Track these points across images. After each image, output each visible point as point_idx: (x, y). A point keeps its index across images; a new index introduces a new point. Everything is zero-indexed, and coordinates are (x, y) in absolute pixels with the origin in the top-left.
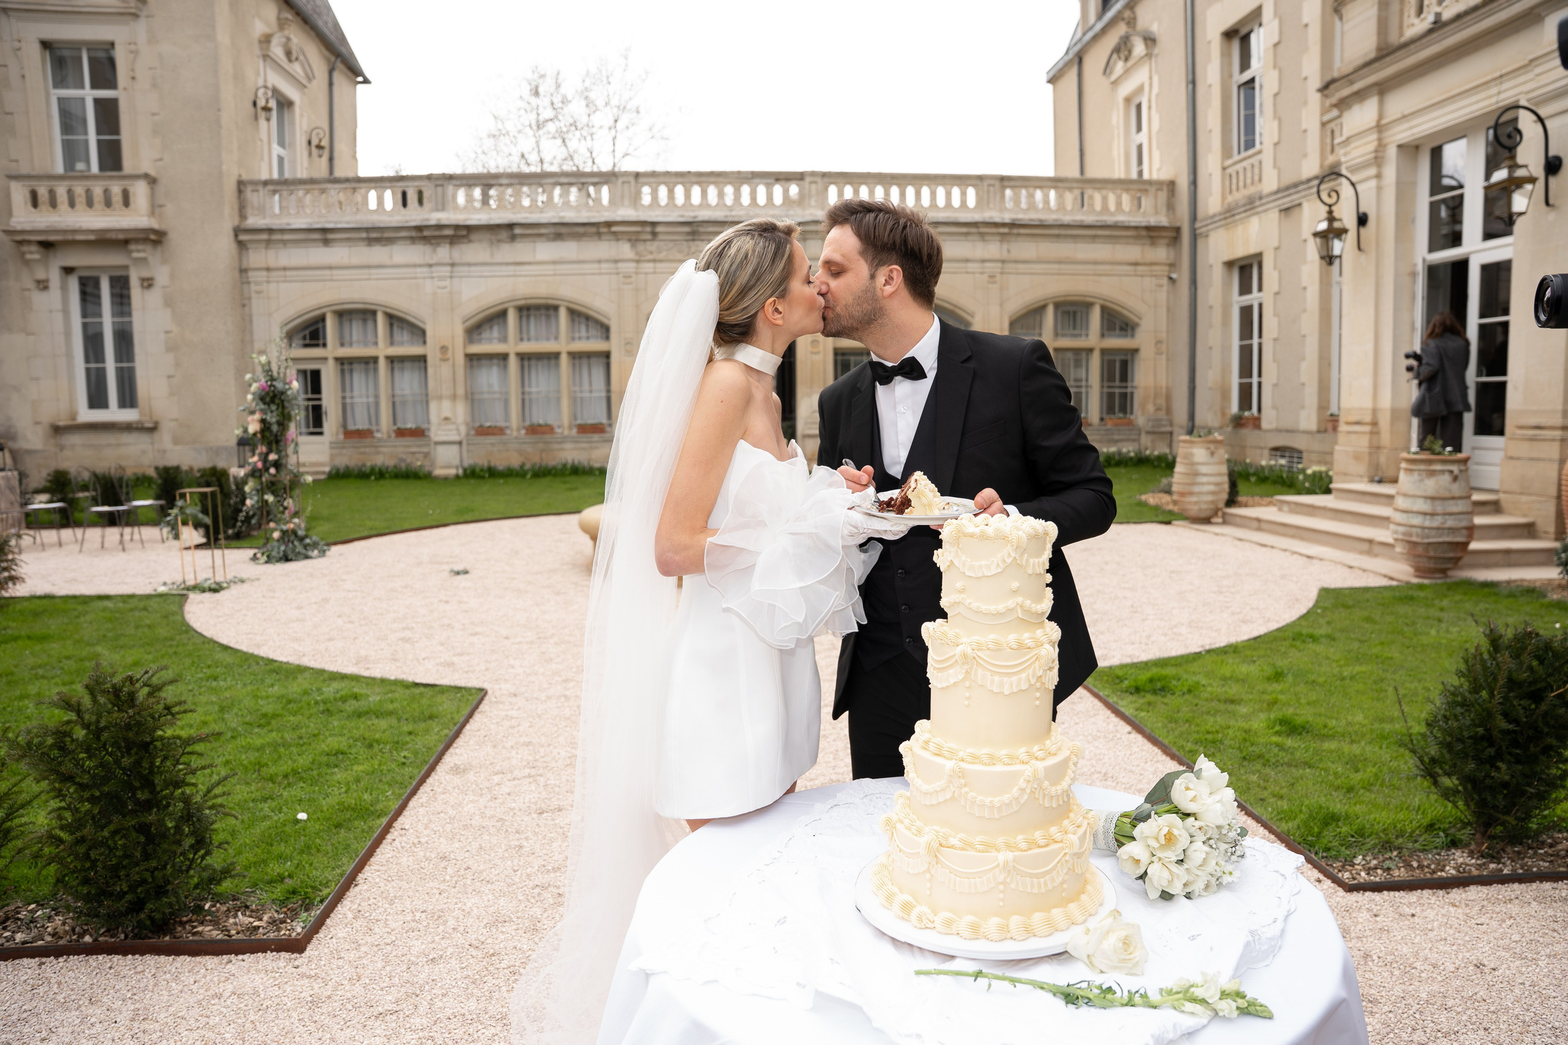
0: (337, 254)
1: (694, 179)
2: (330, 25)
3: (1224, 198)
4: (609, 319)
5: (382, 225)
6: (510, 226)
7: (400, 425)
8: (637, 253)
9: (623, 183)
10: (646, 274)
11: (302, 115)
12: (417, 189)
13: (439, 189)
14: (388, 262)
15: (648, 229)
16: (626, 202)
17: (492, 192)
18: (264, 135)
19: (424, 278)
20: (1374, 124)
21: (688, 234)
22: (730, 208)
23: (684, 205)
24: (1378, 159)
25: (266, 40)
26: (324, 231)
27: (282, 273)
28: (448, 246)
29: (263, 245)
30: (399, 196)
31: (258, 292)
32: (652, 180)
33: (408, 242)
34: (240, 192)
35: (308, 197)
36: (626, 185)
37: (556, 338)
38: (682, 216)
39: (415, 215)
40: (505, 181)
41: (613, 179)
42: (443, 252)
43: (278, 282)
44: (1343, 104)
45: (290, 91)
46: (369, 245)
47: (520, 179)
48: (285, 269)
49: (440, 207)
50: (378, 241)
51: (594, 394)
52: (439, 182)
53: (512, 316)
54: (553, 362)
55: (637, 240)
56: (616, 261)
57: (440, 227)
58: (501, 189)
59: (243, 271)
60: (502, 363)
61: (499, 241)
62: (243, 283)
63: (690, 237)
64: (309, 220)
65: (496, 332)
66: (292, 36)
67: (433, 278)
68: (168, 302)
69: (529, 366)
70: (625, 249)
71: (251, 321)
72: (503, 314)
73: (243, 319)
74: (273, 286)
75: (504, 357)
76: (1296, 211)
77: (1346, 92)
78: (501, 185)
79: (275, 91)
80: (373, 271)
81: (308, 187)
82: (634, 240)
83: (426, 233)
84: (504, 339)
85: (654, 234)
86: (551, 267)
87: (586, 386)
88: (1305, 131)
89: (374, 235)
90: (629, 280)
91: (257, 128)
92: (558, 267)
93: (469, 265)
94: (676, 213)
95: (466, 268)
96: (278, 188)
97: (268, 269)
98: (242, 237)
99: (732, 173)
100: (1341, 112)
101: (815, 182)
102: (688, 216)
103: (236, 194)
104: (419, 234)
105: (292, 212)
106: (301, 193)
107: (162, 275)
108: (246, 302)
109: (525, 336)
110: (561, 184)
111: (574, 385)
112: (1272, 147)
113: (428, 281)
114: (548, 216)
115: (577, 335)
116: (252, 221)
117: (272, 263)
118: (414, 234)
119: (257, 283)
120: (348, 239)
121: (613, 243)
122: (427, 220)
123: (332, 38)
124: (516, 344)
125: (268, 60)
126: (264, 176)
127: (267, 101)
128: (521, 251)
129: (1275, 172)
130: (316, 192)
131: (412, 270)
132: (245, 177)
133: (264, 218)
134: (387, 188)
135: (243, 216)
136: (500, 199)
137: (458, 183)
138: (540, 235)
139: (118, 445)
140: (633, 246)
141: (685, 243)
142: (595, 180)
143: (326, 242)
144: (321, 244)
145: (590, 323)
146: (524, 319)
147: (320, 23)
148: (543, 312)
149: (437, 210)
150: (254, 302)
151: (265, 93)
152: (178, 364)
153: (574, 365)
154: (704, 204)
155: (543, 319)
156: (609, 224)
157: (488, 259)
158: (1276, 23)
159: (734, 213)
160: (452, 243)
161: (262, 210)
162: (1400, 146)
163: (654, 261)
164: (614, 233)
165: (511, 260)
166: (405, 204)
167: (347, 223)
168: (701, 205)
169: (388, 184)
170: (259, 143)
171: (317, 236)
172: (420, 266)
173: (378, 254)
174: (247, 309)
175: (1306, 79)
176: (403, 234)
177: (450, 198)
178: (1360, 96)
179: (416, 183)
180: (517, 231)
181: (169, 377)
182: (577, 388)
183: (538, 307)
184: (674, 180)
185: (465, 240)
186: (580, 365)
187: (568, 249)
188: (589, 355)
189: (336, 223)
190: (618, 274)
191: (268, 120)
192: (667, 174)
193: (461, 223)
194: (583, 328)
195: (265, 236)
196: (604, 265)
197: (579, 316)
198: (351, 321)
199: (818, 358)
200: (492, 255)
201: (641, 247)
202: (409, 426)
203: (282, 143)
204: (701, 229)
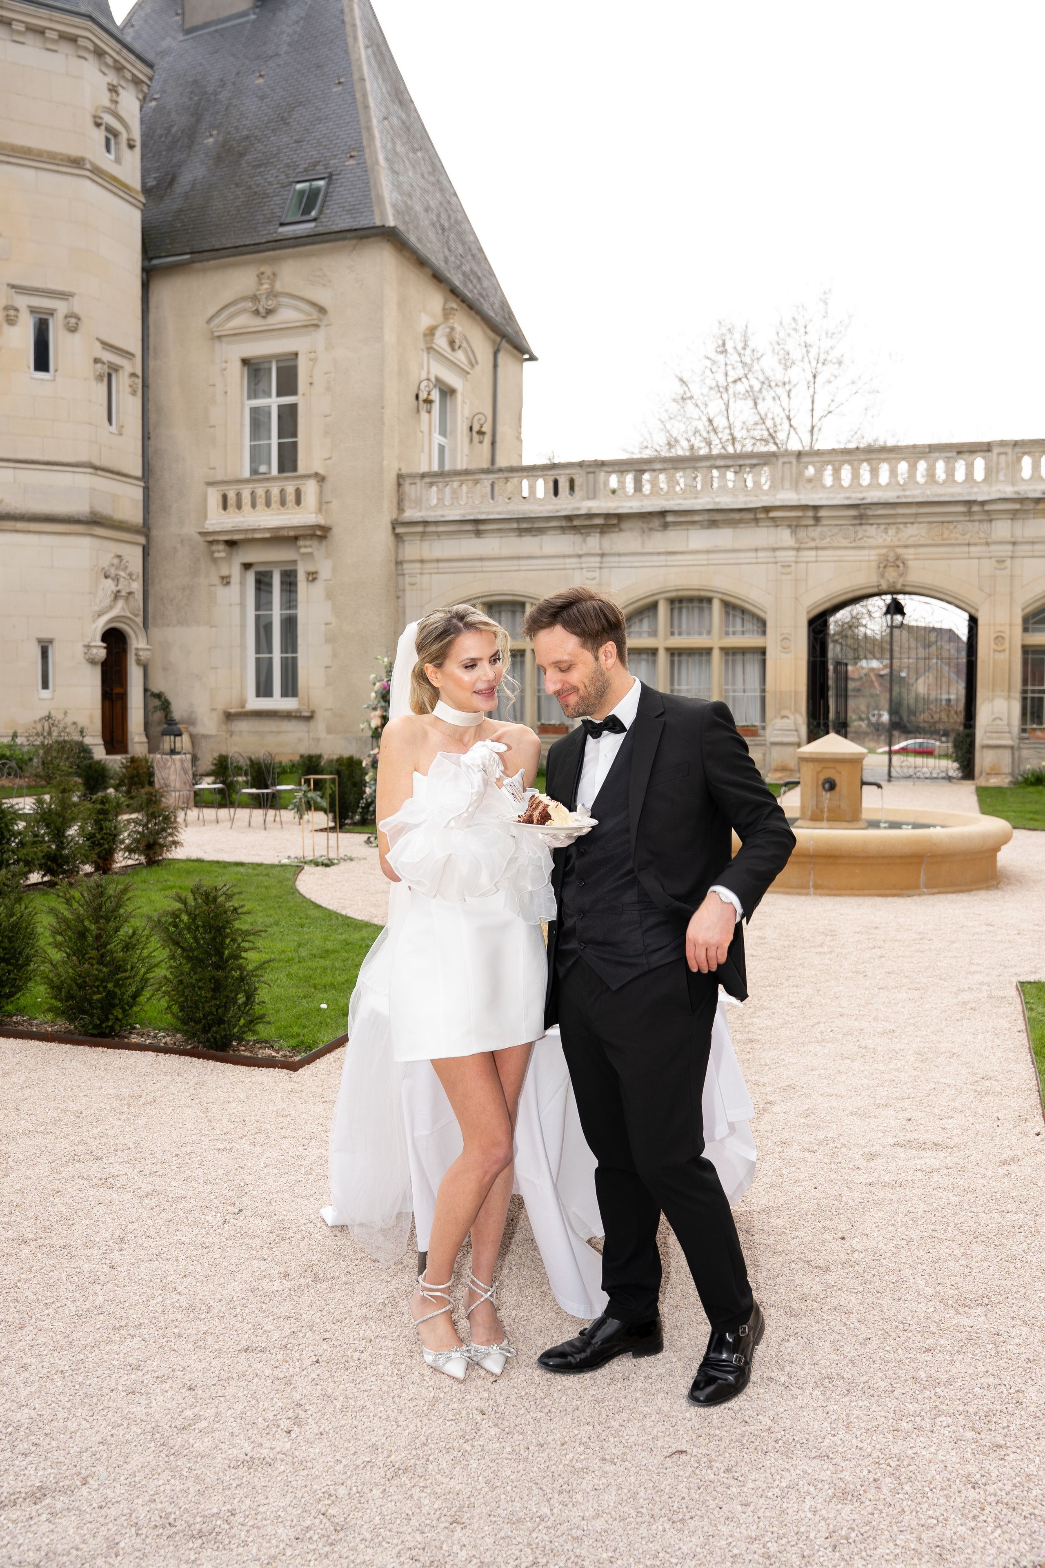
0: (489, 545)
1: (863, 457)
2: (496, 306)
4: (765, 613)
5: (533, 516)
6: (663, 514)
7: (543, 721)
8: (797, 541)
9: (784, 463)
10: (807, 562)
11: (464, 402)
12: (568, 477)
13: (591, 476)
14: (538, 553)
15: (810, 513)
16: (787, 484)
17: (646, 476)
18: (425, 427)
19: (573, 569)
21: (855, 517)
22: (904, 487)
23: (850, 486)
25: (431, 332)
26: (477, 522)
27: (435, 565)
28: (598, 535)
29: (419, 538)
30: (551, 484)
31: (413, 584)
32: (816, 459)
33: (559, 532)
34: (399, 485)
35: (464, 487)
36: (787, 466)
37: (709, 632)
38: (848, 498)
39: (566, 504)
40: (658, 466)
41: (773, 459)
42: (594, 542)
43: (431, 574)
45: (452, 379)
46: (520, 536)
47: (675, 464)
48: (438, 561)
49: (591, 495)
50: (528, 531)
51: (746, 694)
52: (591, 470)
53: (663, 609)
54: (704, 658)
55: (797, 526)
56: (774, 550)
57: (590, 516)
58: (654, 474)
59: (399, 563)
60: (650, 658)
61: (651, 529)
62: (398, 575)
63: (858, 522)
64: (462, 512)
65: (645, 625)
66: (456, 325)
67: (582, 568)
68: (329, 595)
69: (680, 662)
70: (784, 536)
71: (404, 613)
72: (654, 606)
73: (397, 611)
74: (426, 577)
75: (654, 652)
78: (654, 470)
79: (438, 379)
80: (522, 562)
81: (462, 478)
82: (794, 526)
83: (576, 523)
84: (654, 633)
85: (817, 519)
86: (705, 556)
87: (739, 685)
89: (524, 526)
90: (787, 570)
91: (419, 421)
92: (712, 556)
93: (619, 555)
94: (842, 496)
95: (617, 559)
96: (435, 480)
97: (422, 561)
98: (399, 530)
99: (907, 447)
101: (1006, 454)
102: (855, 498)
103: (395, 487)
104: (569, 524)
105: (447, 503)
106: (456, 484)
107: (325, 570)
108: (400, 594)
109: (676, 631)
110: (717, 467)
111: (726, 684)
113: (577, 572)
114: (703, 502)
115: (731, 629)
116: (410, 514)
117: (426, 555)
118: (564, 523)
119: (411, 575)
120: (499, 530)
121: (772, 529)
122: (579, 509)
123: (498, 319)
124: (666, 639)
125: (432, 352)
126: (424, 469)
127: (429, 394)
128: (674, 539)
130: (470, 483)
131: (562, 561)
132: (404, 471)
133: (420, 511)
134: (538, 477)
135: (401, 509)
136: (654, 483)
137: (610, 470)
138: (694, 523)
139: (278, 732)
140: (794, 533)
141: (851, 527)
142: (754, 461)
143: (478, 533)
144: (473, 536)
145: (746, 617)
146: (676, 612)
147: (486, 307)
148: (696, 604)
149: (588, 498)
150: (407, 593)
151: (428, 386)
152: (335, 656)
153: (727, 662)
154: (874, 484)
155: (696, 611)
156: (767, 509)
157: (640, 550)
159: (907, 493)
160: (602, 533)
161: (418, 502)
163: (817, 548)
164: (772, 518)
165: (663, 550)
166: (556, 493)
167: (499, 513)
168: (869, 485)
169: (540, 473)
170: (420, 434)
171: (469, 527)
172: (569, 556)
173: (528, 544)
174: (400, 600)
176: (554, 524)
177: (602, 486)
179: (568, 472)
180: (670, 519)
181: (327, 667)
182: (729, 687)
183: (691, 600)
184: (840, 458)
185: (617, 530)
186: (734, 661)
187: (723, 537)
188: (743, 651)
189: (488, 513)
190: (776, 563)
191: (429, 412)
192: (833, 451)
193: (612, 512)
194: (739, 622)
195: (420, 529)
196: (761, 554)
197: (732, 608)
198: (500, 612)
199: (1003, 656)
200: (643, 544)
201: (802, 533)
202: (553, 722)
203: (443, 433)
204: (870, 512)
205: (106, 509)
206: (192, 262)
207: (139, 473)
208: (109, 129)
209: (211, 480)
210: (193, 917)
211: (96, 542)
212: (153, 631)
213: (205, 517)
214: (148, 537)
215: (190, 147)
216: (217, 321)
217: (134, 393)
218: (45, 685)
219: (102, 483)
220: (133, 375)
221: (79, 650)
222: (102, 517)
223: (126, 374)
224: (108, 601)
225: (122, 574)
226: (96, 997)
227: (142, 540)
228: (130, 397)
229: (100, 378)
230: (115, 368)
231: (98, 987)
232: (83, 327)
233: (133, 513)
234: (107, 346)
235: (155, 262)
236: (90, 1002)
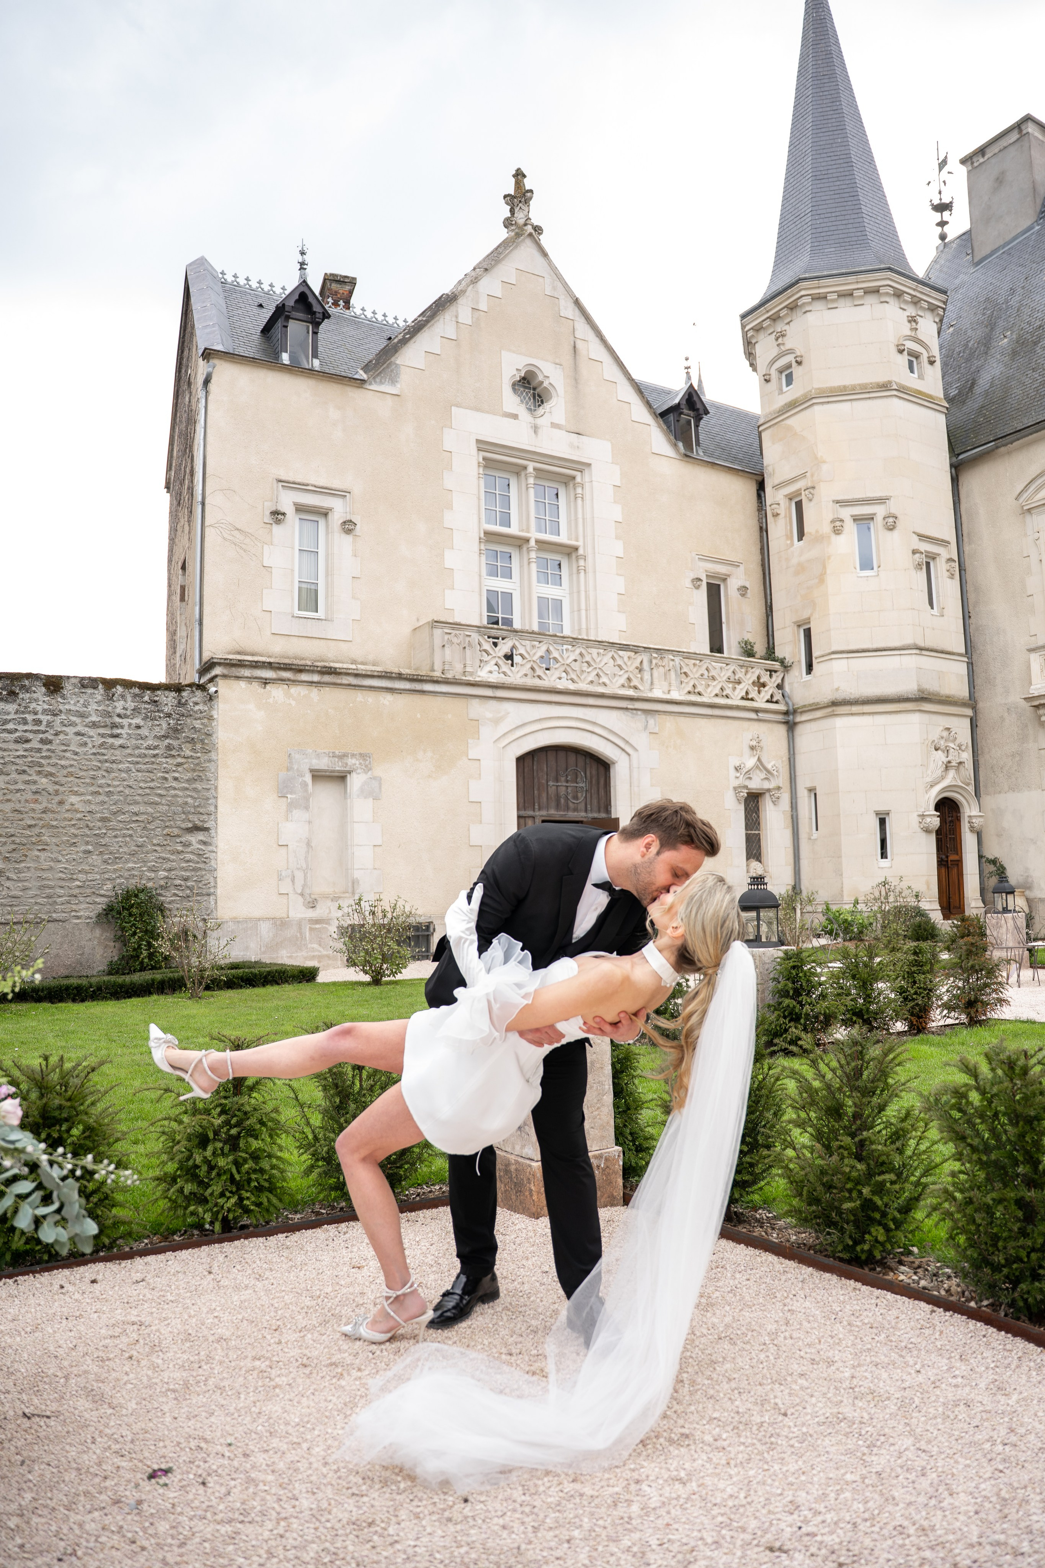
205: (933, 686)
206: (997, 448)
207: (962, 650)
208: (912, 353)
209: (1033, 646)
210: (989, 1099)
211: (926, 717)
212: (986, 799)
213: (1030, 684)
214: (974, 708)
215: (986, 353)
216: (1025, 495)
217: (952, 576)
218: (884, 855)
219: (928, 662)
220: (950, 560)
221: (915, 820)
222: (929, 694)
223: (944, 560)
224: (939, 772)
225: (952, 745)
226: (847, 1205)
227: (969, 712)
228: (949, 580)
229: (919, 566)
230: (933, 557)
231: (850, 1191)
232: (899, 524)
233: (958, 688)
234: (923, 537)
235: (961, 457)
236: (840, 1213)
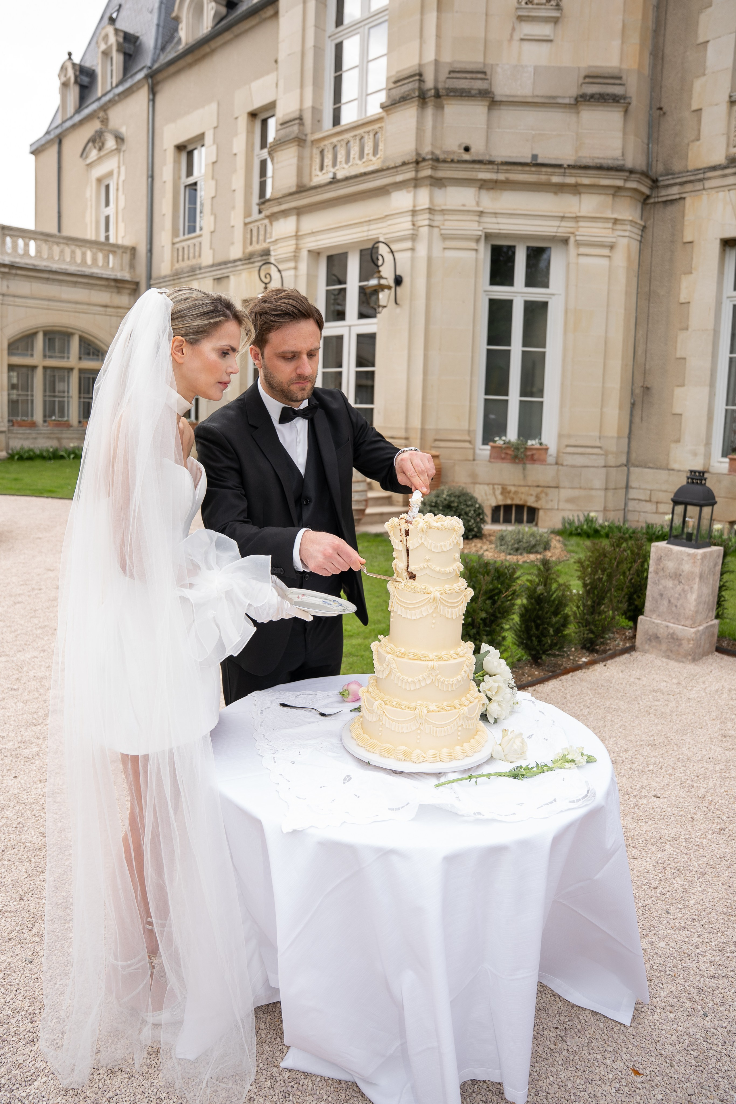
3: (172, 265)
20: (294, 234)
24: (295, 257)
44: (273, 217)
76: (225, 281)
77: (276, 209)
88: (233, 227)
100: (271, 223)
112: (209, 234)
129: (211, 252)
158: (214, 147)
162: (309, 251)
175: (234, 191)
178: (285, 213)
